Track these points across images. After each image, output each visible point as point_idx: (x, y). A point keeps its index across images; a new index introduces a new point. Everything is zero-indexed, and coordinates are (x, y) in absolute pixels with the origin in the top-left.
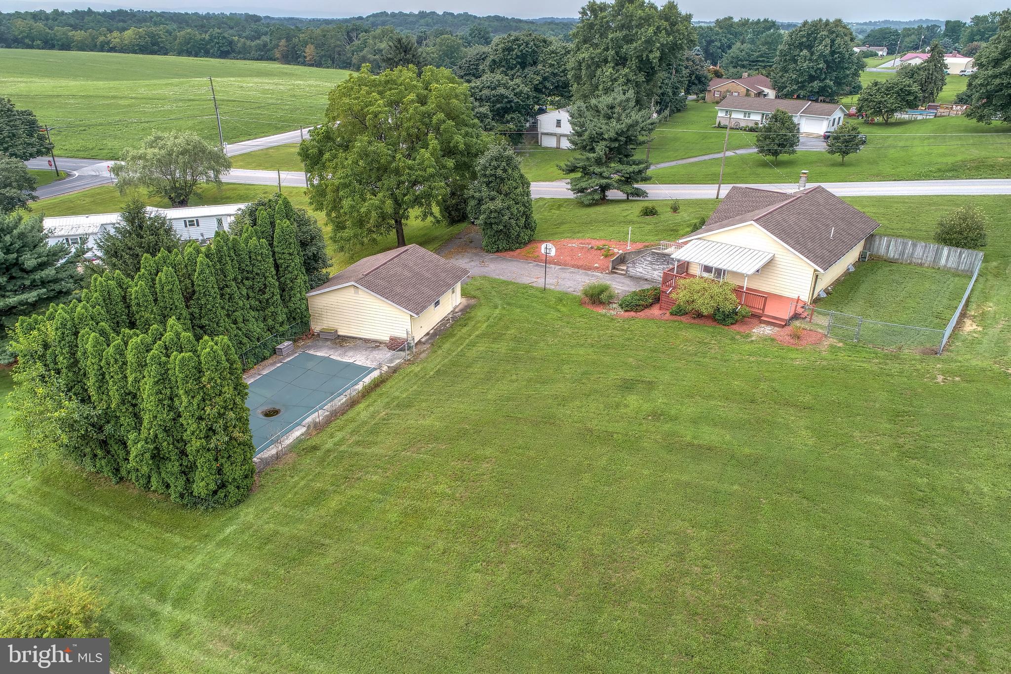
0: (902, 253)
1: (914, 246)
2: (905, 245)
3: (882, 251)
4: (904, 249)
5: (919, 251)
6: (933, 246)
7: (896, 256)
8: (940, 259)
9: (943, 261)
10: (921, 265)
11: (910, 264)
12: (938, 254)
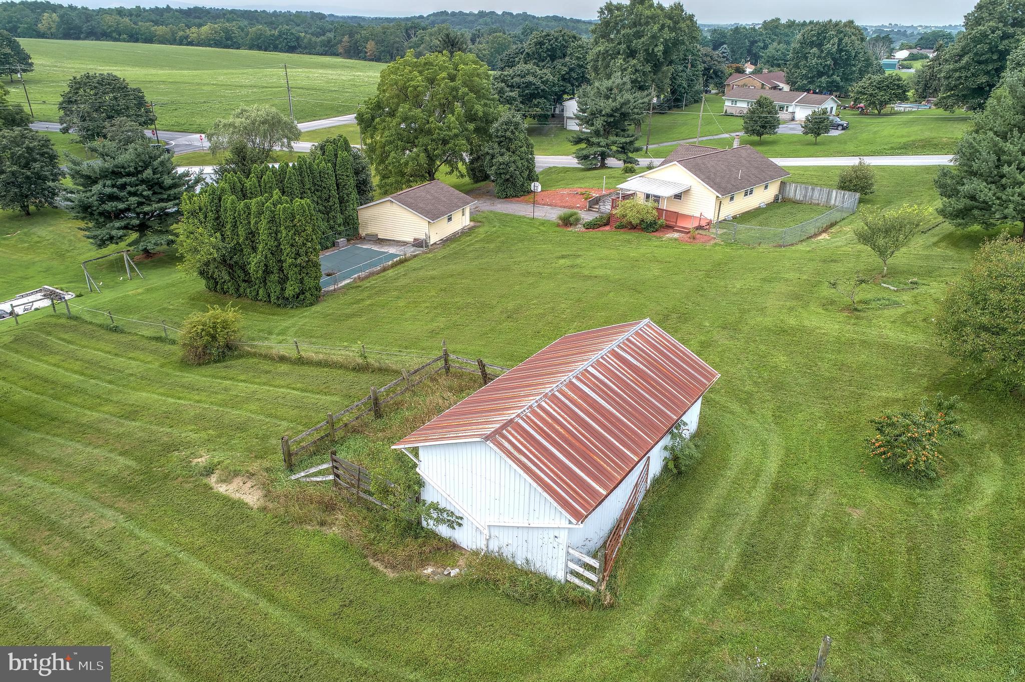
0: (805, 196)
1: (813, 189)
2: (806, 189)
3: (791, 195)
4: (806, 192)
5: (816, 194)
6: (826, 190)
7: (802, 199)
8: (830, 200)
9: (833, 202)
10: (818, 204)
11: (810, 204)
12: (829, 195)
